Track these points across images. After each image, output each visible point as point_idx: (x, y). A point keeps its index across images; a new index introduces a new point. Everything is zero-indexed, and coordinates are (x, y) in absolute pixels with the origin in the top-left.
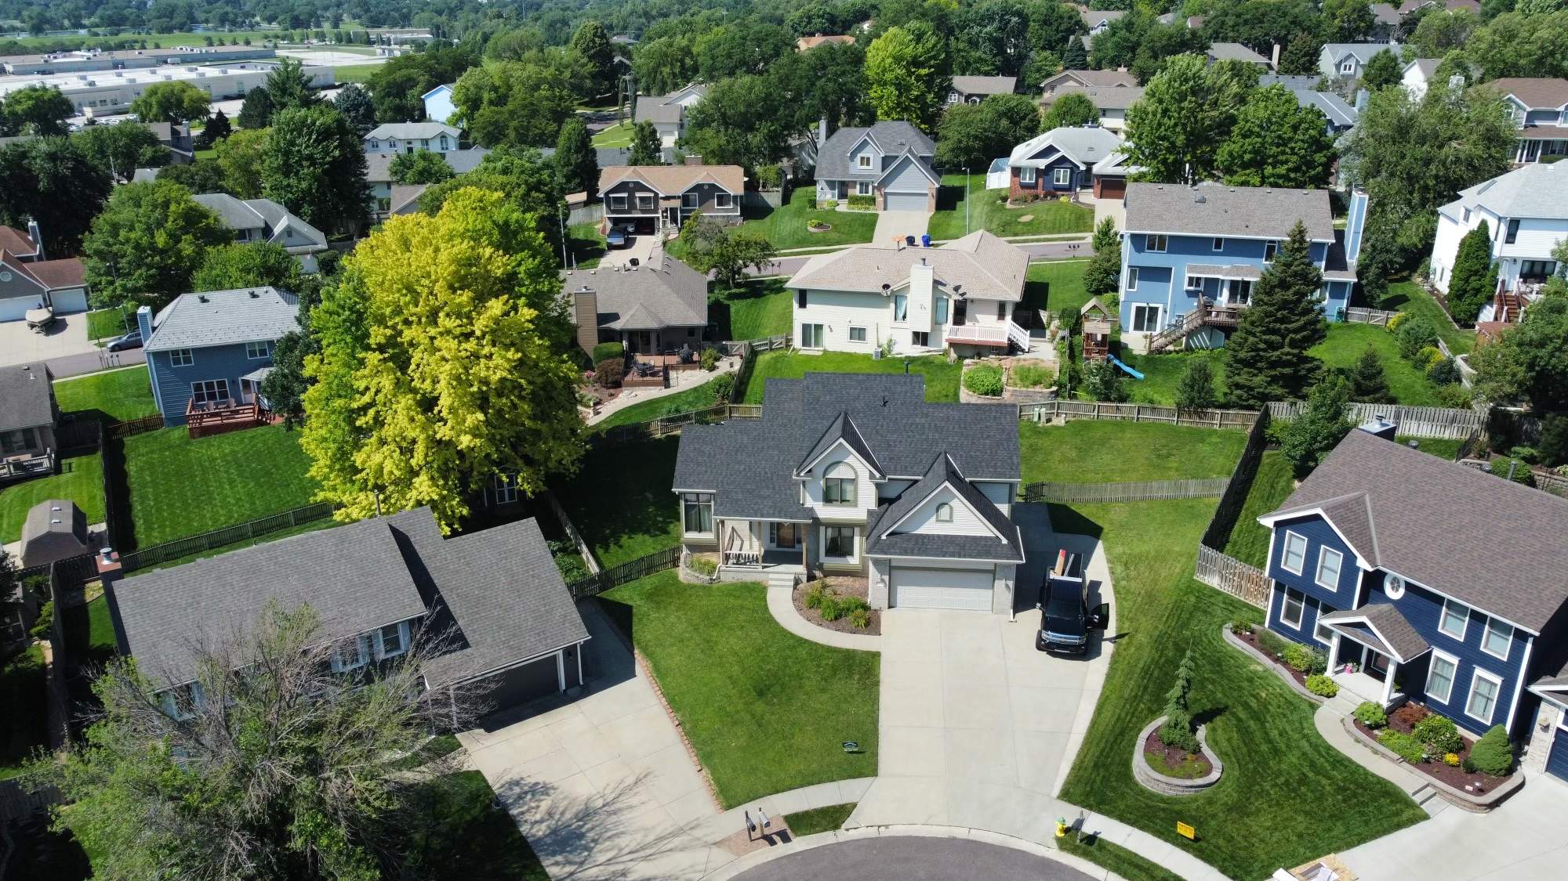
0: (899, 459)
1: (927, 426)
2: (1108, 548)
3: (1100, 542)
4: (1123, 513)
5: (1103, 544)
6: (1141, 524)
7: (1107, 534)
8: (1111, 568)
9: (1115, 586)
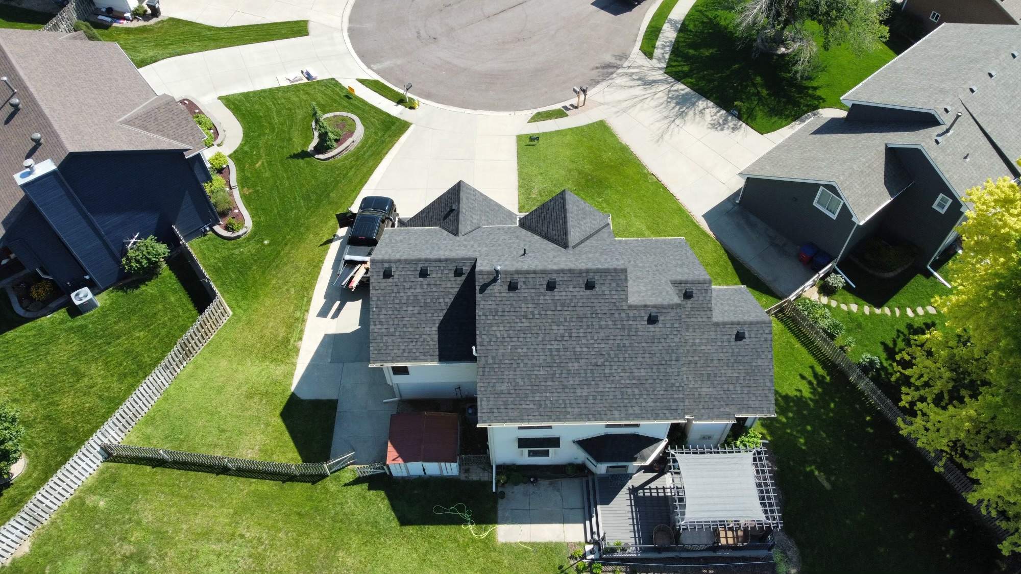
0: (506, 232)
1: (476, 246)
2: (291, 375)
3: (293, 388)
4: (247, 443)
5: (291, 384)
6: (237, 417)
7: (280, 402)
8: (300, 339)
9: (307, 311)
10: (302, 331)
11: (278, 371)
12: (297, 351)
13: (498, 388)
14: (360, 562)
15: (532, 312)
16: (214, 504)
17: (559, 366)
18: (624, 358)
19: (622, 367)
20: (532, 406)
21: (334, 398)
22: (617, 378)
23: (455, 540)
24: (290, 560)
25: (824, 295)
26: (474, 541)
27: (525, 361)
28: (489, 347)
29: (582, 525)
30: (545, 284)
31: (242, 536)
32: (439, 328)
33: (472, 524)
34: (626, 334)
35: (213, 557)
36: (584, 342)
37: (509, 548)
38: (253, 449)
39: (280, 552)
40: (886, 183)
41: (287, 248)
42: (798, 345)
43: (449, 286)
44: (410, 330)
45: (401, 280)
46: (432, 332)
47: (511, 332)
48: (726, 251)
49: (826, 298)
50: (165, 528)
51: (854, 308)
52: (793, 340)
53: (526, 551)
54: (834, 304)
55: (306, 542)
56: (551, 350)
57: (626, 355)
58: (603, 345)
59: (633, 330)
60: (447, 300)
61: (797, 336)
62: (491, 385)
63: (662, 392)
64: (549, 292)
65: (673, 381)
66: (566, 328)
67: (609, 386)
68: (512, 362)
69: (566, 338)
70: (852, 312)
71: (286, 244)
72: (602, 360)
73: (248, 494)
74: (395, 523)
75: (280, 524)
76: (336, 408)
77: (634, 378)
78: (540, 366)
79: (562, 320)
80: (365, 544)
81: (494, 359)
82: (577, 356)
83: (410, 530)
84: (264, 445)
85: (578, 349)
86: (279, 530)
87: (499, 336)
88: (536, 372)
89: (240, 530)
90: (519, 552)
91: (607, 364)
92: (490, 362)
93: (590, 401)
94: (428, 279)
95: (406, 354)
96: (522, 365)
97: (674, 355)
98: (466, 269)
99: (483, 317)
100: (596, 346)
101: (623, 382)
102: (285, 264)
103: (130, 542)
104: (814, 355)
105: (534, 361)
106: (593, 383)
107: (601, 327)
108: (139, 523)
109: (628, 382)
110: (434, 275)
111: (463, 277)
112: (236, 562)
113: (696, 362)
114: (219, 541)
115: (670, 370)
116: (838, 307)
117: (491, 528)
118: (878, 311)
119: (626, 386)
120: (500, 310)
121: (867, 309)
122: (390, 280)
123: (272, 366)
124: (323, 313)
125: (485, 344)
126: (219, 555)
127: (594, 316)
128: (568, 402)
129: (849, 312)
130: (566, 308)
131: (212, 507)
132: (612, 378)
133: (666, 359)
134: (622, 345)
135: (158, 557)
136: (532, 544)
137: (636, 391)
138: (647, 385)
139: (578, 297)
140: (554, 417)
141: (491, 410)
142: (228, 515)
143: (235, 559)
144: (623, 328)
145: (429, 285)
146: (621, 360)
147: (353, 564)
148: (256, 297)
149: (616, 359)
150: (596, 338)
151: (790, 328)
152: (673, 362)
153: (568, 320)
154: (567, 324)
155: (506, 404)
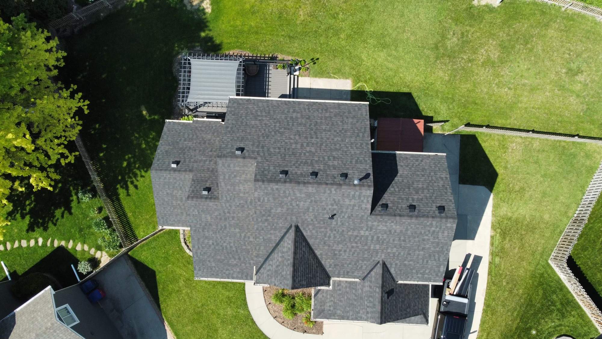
0: (343, 265)
1: (370, 238)
2: (496, 207)
3: (492, 196)
4: (517, 154)
5: (494, 199)
6: (528, 173)
7: (499, 184)
8: (492, 237)
9: (490, 263)
10: (492, 244)
11: (504, 210)
12: (493, 227)
13: (355, 120)
14: (434, 73)
15: (329, 159)
16: (531, 109)
17: (312, 129)
18: (265, 130)
19: (267, 126)
20: (332, 110)
21: (461, 185)
22: (271, 121)
23: (377, 83)
24: (477, 74)
25: (97, 259)
26: (366, 82)
27: (335, 133)
28: (361, 142)
29: (299, 87)
30: (319, 176)
31: (510, 89)
32: (397, 173)
33: (366, 91)
34: (261, 144)
35: (525, 74)
36: (292, 141)
37: (345, 76)
38: (513, 149)
39: (484, 79)
40: (15, 323)
41: (515, 326)
42: (129, 215)
43: (391, 198)
44: (419, 173)
45: (430, 204)
46: (401, 171)
47: (346, 149)
48: (159, 306)
49: (96, 257)
50: (560, 92)
51: (79, 247)
52: (132, 220)
53: (334, 74)
54: (93, 251)
55: (469, 85)
56: (317, 138)
57: (263, 132)
58: (279, 138)
59: (256, 145)
60: (392, 189)
61: (128, 223)
62: (360, 122)
63: (242, 112)
64: (316, 171)
65: (233, 117)
66: (305, 149)
67: (278, 117)
68: (345, 133)
69: (305, 145)
70: (81, 244)
71: (516, 329)
72: (280, 130)
73: (511, 117)
74: (415, 95)
75: (487, 97)
76: (460, 177)
77: (260, 120)
78: (325, 130)
79: (307, 154)
80: (432, 84)
81: (358, 136)
82: (298, 133)
83: (405, 90)
84: (505, 152)
85: (297, 137)
86: (487, 93)
87: (355, 148)
88: (328, 127)
89: (511, 93)
90: (339, 73)
91: (277, 129)
92: (361, 135)
93: (291, 110)
94: (408, 204)
95: (420, 159)
96: (338, 131)
97: (229, 129)
98: (378, 208)
99: (366, 159)
100: (284, 139)
101: (268, 119)
102: (515, 309)
103: (580, 82)
104: (121, 205)
105: (329, 133)
106: (289, 119)
107: (279, 148)
108: (578, 96)
109: (264, 118)
110: (404, 206)
111: (380, 203)
112: (510, 72)
113: (211, 151)
114: (524, 85)
115: (234, 122)
116: (90, 248)
117: (355, 88)
118: (63, 243)
119: (266, 116)
120: (354, 163)
121: (70, 245)
122: (438, 205)
123: (510, 214)
124: (478, 260)
125: (364, 144)
126: (522, 76)
127: (283, 155)
128: (307, 111)
129: (84, 243)
130: (304, 161)
131: (533, 108)
132: (275, 121)
133: (236, 128)
134: (265, 138)
135: (560, 73)
136: (330, 77)
137: (259, 114)
138: (251, 116)
139: (294, 167)
140: (318, 104)
141: (359, 109)
142: (521, 103)
143: (512, 74)
144: (263, 147)
145: (407, 200)
146: (267, 130)
147: (438, 72)
148: (533, 276)
149: (270, 130)
150: (283, 143)
151: (131, 230)
152: (231, 126)
153: (303, 154)
154: (304, 152)
155: (349, 112)
